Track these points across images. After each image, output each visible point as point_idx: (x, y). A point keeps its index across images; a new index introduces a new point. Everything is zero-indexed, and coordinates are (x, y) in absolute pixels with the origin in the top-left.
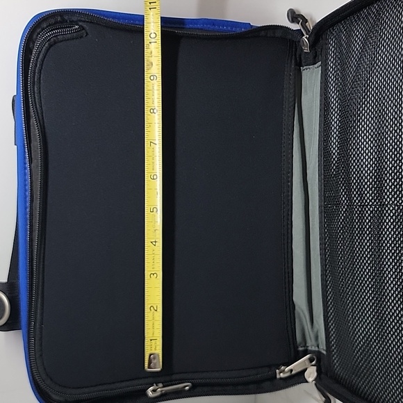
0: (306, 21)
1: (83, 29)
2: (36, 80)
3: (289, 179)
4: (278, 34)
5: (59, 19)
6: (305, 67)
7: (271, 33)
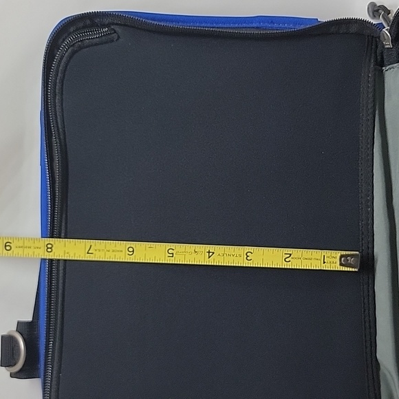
0: (389, 12)
1: (115, 32)
2: (57, 91)
3: (369, 204)
4: (353, 29)
5: (88, 22)
6: (387, 68)
7: (343, 28)
